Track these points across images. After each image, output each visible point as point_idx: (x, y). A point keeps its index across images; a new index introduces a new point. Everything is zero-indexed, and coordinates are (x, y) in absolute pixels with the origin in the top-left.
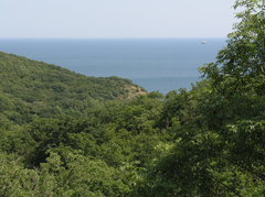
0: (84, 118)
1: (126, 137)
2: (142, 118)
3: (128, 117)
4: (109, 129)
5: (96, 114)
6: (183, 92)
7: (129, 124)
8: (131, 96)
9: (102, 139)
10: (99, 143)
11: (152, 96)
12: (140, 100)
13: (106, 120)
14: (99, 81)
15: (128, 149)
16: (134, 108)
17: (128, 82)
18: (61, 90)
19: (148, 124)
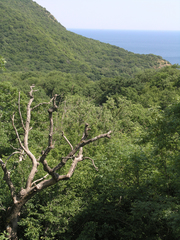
0: (132, 79)
1: (156, 91)
2: (167, 80)
3: (158, 79)
4: (146, 86)
5: (139, 77)
7: (158, 83)
8: (161, 67)
9: (141, 92)
10: (139, 94)
11: (174, 67)
12: (166, 69)
13: (145, 80)
14: (142, 56)
15: (157, 99)
16: (162, 74)
17: (159, 57)
18: (119, 61)
19: (170, 84)
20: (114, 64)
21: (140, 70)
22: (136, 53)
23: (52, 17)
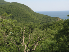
0: (51, 23)
1: (58, 26)
2: (60, 23)
4: (55, 25)
5: (53, 23)
6: (67, 19)
7: (58, 24)
9: (54, 27)
11: (62, 20)
12: (60, 21)
13: (55, 24)
14: (54, 18)
15: (58, 28)
16: (59, 22)
17: (58, 18)
18: (48, 19)
20: (47, 20)
21: (53, 21)
22: (52, 17)
23: (30, 9)
